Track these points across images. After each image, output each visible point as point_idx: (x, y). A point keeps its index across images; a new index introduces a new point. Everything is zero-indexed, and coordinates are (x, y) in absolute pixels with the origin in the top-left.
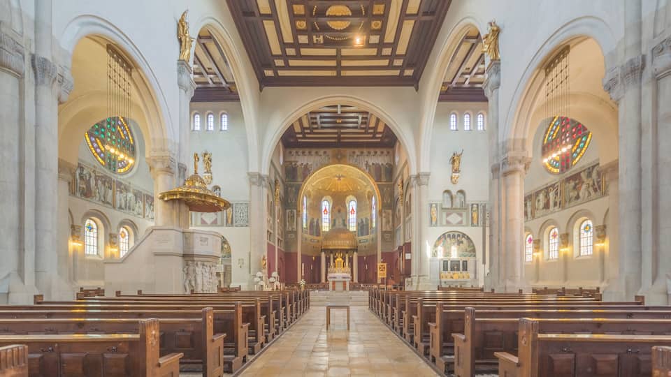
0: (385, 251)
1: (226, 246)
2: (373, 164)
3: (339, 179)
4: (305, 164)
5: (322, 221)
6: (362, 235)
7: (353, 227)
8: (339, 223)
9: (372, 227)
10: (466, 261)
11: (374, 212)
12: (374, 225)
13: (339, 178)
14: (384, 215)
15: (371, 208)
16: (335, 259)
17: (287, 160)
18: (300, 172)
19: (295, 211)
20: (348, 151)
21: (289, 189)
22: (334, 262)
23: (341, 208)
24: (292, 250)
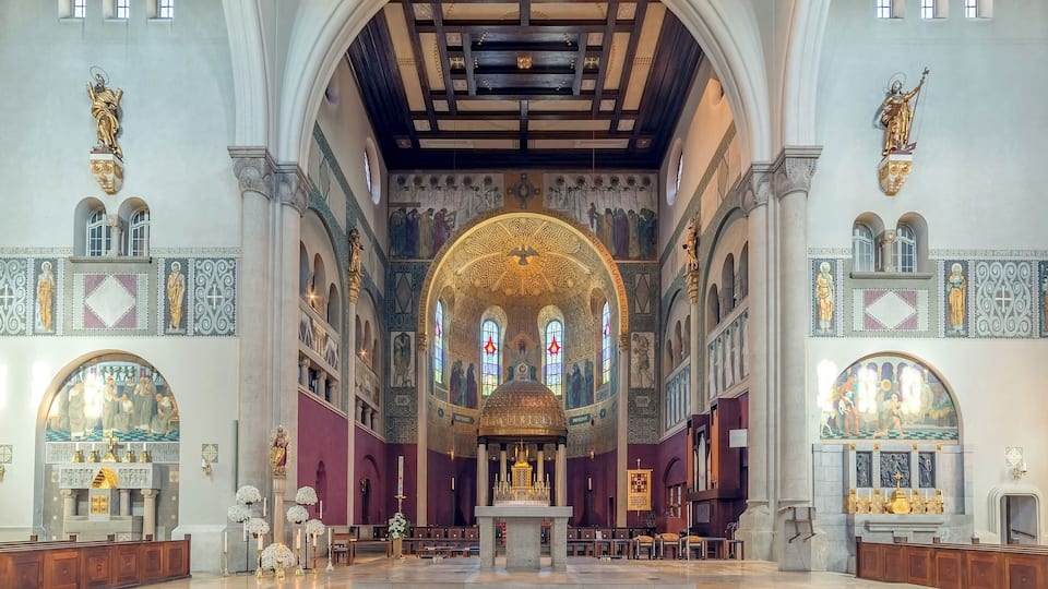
0: (637, 441)
1: (165, 402)
2: (608, 211)
3: (523, 261)
4: (437, 209)
5: (480, 373)
6: (577, 405)
7: (555, 385)
8: (522, 372)
9: (600, 384)
10: (932, 454)
11: (606, 343)
12: (607, 377)
13: (523, 256)
14: (634, 344)
15: (600, 334)
16: (510, 463)
17: (394, 200)
18: (424, 232)
19: (412, 334)
20: (547, 178)
21: (399, 275)
22: (509, 471)
23: (528, 338)
24: (404, 439)
